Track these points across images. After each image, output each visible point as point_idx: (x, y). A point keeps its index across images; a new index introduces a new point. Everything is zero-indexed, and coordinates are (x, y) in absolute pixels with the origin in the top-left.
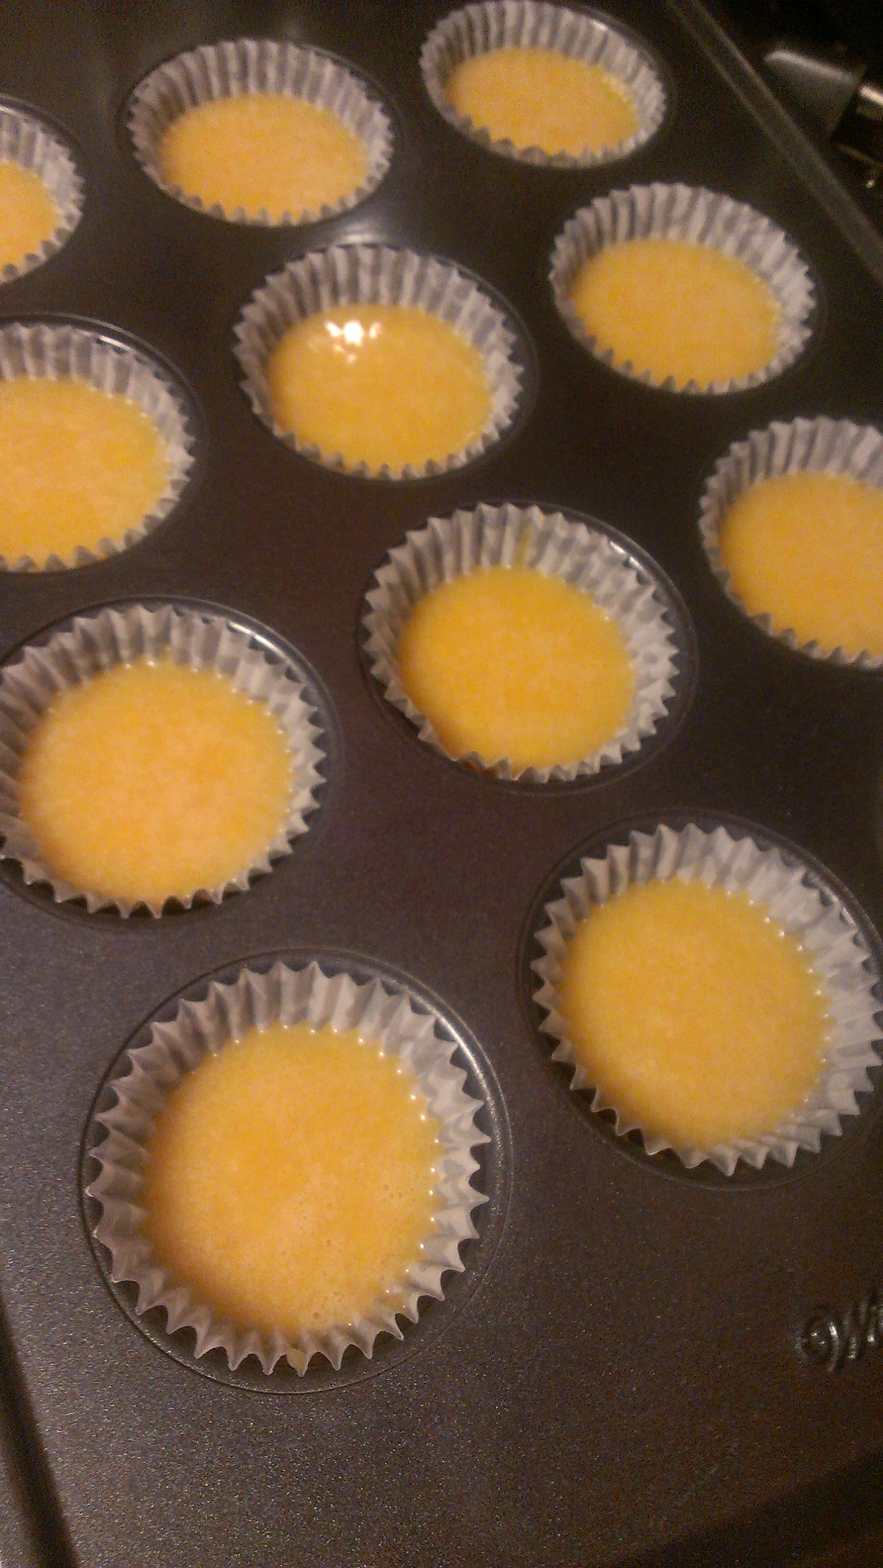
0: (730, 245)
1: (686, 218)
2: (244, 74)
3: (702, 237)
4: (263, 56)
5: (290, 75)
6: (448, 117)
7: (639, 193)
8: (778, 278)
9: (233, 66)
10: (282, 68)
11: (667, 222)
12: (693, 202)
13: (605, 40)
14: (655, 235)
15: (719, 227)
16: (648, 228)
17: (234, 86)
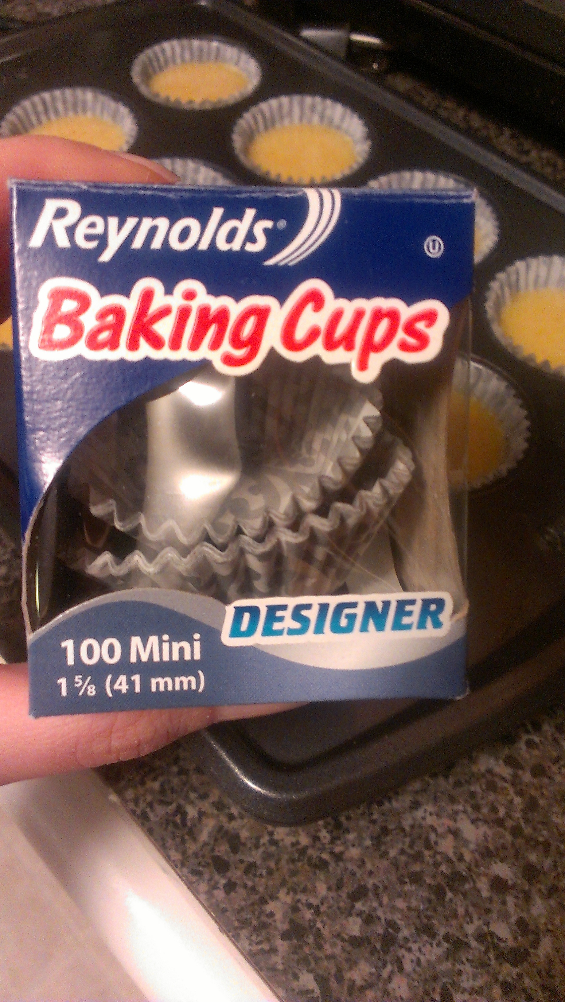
0: (316, 119)
1: (290, 113)
2: (46, 111)
3: (301, 119)
4: (54, 99)
5: (70, 105)
6: (157, 100)
7: (264, 106)
8: (345, 125)
9: (40, 108)
10: (64, 102)
11: (282, 118)
12: (291, 104)
13: (218, 49)
14: (278, 126)
15: (307, 112)
16: (273, 123)
17: (43, 118)
